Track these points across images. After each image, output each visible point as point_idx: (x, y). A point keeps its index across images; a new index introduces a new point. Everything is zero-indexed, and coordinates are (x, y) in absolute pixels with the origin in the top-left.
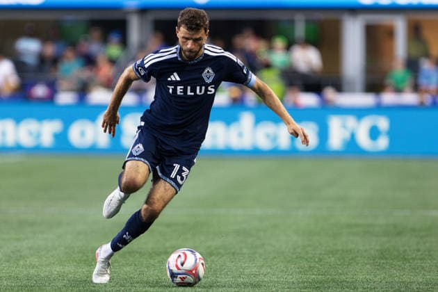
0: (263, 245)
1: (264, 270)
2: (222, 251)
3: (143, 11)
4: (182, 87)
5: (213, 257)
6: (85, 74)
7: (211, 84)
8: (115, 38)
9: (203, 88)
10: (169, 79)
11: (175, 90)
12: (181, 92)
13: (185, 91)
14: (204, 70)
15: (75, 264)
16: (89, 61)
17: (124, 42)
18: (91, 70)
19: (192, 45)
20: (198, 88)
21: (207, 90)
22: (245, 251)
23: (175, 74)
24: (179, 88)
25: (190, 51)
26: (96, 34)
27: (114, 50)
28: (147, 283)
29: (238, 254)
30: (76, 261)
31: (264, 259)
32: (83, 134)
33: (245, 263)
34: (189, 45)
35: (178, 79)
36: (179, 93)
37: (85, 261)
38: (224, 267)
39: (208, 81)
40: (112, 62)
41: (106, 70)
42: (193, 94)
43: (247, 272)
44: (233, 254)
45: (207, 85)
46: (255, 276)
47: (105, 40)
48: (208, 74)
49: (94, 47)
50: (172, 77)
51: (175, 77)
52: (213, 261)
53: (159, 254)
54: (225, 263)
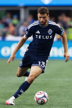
0: (69, 91)
1: (69, 101)
2: (54, 94)
3: (26, 7)
4: (41, 36)
5: (51, 96)
6: (5, 30)
7: (51, 35)
8: (15, 17)
9: (48, 36)
10: (36, 33)
11: (38, 37)
12: (40, 38)
13: (42, 37)
14: (48, 30)
15: (1, 98)
16: (6, 25)
17: (19, 18)
18: (7, 28)
19: (42, 19)
20: (46, 36)
21: (49, 37)
22: (62, 93)
23: (38, 31)
24: (39, 36)
25: (42, 22)
26: (9, 15)
27: (15, 21)
28: (27, 105)
29: (60, 95)
30: (1, 97)
31: (69, 97)
32: (6, 52)
33: (62, 98)
34: (42, 20)
35: (39, 33)
36: (39, 38)
37: (5, 97)
38: (55, 100)
39: (50, 34)
40: (14, 25)
41: (12, 28)
42: (44, 38)
43: (63, 101)
44: (58, 95)
45: (50, 36)
46: (66, 103)
47: (12, 18)
48: (50, 31)
49: (8, 20)
50: (37, 32)
51: (38, 32)
52: (51, 97)
53: (31, 95)
54: (55, 98)
